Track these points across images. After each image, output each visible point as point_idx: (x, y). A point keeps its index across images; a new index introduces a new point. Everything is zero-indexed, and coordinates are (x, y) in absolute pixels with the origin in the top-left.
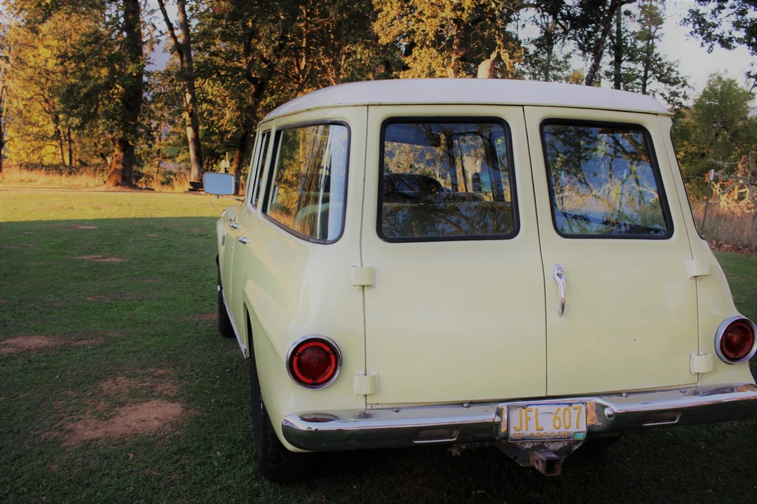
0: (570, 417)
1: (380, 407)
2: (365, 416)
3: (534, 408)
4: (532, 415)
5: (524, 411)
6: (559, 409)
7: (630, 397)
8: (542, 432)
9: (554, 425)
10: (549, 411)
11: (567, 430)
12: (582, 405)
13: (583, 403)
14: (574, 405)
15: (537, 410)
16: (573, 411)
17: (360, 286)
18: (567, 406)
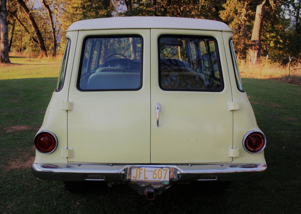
0: (161, 174)
1: (74, 163)
2: (68, 167)
3: (144, 168)
4: (142, 171)
5: (138, 169)
6: (156, 170)
7: (193, 166)
8: (147, 180)
9: (153, 177)
10: (151, 170)
11: (159, 180)
12: (168, 169)
13: (168, 168)
14: (164, 168)
15: (145, 169)
16: (163, 171)
17: (66, 110)
18: (160, 169)
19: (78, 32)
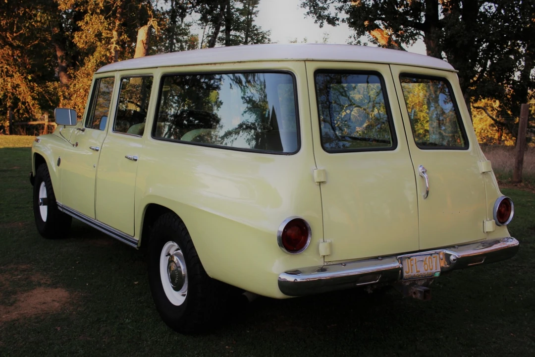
0: (432, 263)
1: (331, 263)
2: (323, 270)
3: (414, 258)
4: (413, 262)
5: (409, 260)
6: (426, 258)
7: (460, 248)
8: (419, 273)
9: (425, 268)
10: (421, 260)
11: (431, 271)
12: (437, 255)
13: (438, 253)
14: (433, 255)
15: (415, 259)
16: (433, 259)
17: (317, 182)
18: (430, 256)
19: (304, 62)
